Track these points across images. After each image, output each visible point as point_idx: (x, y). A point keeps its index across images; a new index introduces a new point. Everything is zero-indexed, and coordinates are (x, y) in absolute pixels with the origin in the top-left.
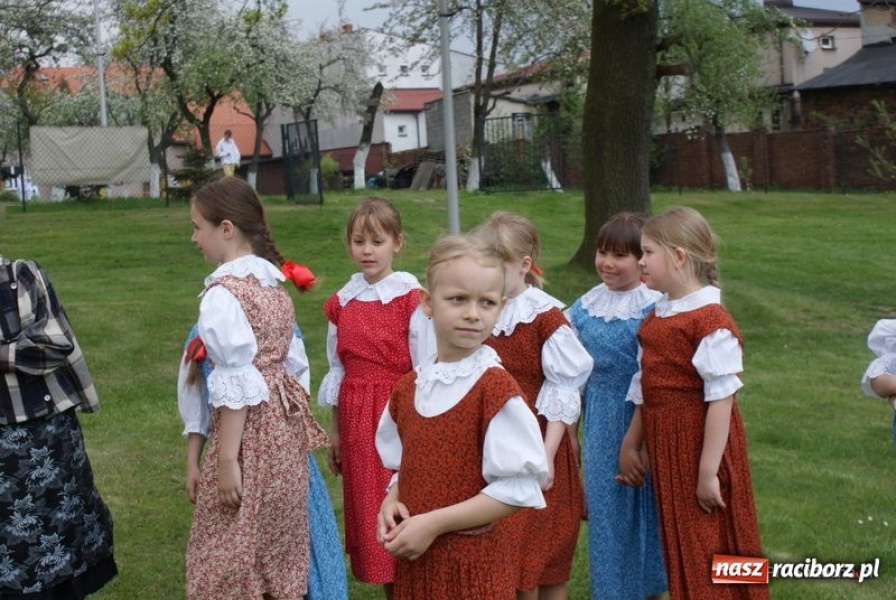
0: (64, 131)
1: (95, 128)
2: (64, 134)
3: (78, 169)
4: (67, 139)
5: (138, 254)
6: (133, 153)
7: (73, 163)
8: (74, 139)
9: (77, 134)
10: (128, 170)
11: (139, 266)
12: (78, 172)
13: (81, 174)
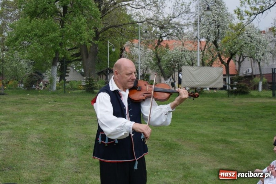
0: (194, 68)
1: (204, 67)
2: (193, 69)
3: (198, 82)
4: (194, 71)
5: (229, 116)
6: (217, 77)
7: (196, 79)
8: (197, 71)
9: (198, 69)
10: (215, 83)
11: (232, 121)
12: (198, 83)
13: (199, 84)
